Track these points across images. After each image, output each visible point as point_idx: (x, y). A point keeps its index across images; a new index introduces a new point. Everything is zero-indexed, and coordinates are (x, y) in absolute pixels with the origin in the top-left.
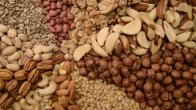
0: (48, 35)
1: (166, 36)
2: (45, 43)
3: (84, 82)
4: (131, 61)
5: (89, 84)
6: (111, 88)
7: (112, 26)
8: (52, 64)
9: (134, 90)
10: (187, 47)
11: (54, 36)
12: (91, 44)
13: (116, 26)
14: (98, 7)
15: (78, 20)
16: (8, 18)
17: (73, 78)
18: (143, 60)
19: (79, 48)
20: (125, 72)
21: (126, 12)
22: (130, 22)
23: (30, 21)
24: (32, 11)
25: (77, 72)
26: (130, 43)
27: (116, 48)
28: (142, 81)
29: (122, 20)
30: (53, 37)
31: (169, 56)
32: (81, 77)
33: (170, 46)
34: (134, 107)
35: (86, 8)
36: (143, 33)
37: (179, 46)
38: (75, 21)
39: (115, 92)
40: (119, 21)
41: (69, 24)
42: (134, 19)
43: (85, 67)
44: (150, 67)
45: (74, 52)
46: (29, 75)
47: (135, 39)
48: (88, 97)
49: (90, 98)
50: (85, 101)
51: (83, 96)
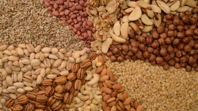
0: (79, 43)
1: (162, 11)
2: (79, 49)
3: (116, 65)
4: (144, 38)
5: (121, 65)
6: (137, 63)
7: (121, 19)
8: (90, 61)
9: (155, 58)
10: (182, 12)
11: (83, 42)
12: (111, 38)
13: (123, 18)
14: (106, 10)
15: (96, 24)
16: (48, 42)
17: (108, 66)
18: (152, 34)
19: (104, 43)
20: (143, 48)
21: (127, 5)
22: (133, 11)
23: (63, 37)
24: (62, 30)
25: (109, 60)
26: (138, 26)
27: (129, 33)
28: (158, 49)
29: (126, 12)
31: (171, 24)
32: (113, 63)
33: (169, 17)
34: (160, 70)
35: (98, 14)
36: (144, 15)
37: (176, 14)
38: (94, 26)
39: (142, 65)
40: (124, 14)
41: (91, 29)
42: (134, 8)
43: (114, 54)
44: (160, 37)
45: (102, 48)
46: (77, 74)
47: (140, 22)
48: (124, 75)
49: (125, 75)
50: (122, 79)
51: (120, 76)
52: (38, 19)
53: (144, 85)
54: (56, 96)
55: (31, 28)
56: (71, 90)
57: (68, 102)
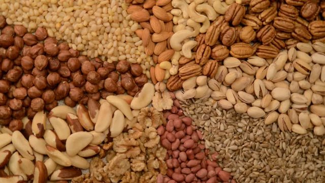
0: (192, 112)
1: (27, 138)
2: (195, 101)
3: (133, 56)
5: (125, 54)
6: (93, 52)
7: (106, 141)
8: (180, 74)
11: (184, 112)
12: (132, 110)
13: (102, 141)
14: (131, 162)
16: (250, 127)
17: (149, 59)
18: (55, 99)
19: (148, 101)
21: (89, 164)
22: (82, 150)
23: (219, 129)
24: (218, 142)
25: (144, 68)
26: (78, 120)
27: (97, 111)
29: (94, 150)
30: (186, 111)
31: (16, 110)
32: (139, 60)
34: (55, 30)
35: (147, 159)
36: (61, 137)
38: (158, 138)
39: (86, 47)
40: (99, 148)
41: (166, 132)
42: (77, 154)
43: (134, 77)
44: (43, 91)
45: (153, 94)
46: (209, 55)
47: (72, 127)
48: (124, 36)
49: (121, 35)
50: (127, 29)
51: (131, 36)
52: (257, 173)
53: (90, 8)
54: (256, 22)
55: (275, 158)
56: (227, 27)
57: (237, 9)
